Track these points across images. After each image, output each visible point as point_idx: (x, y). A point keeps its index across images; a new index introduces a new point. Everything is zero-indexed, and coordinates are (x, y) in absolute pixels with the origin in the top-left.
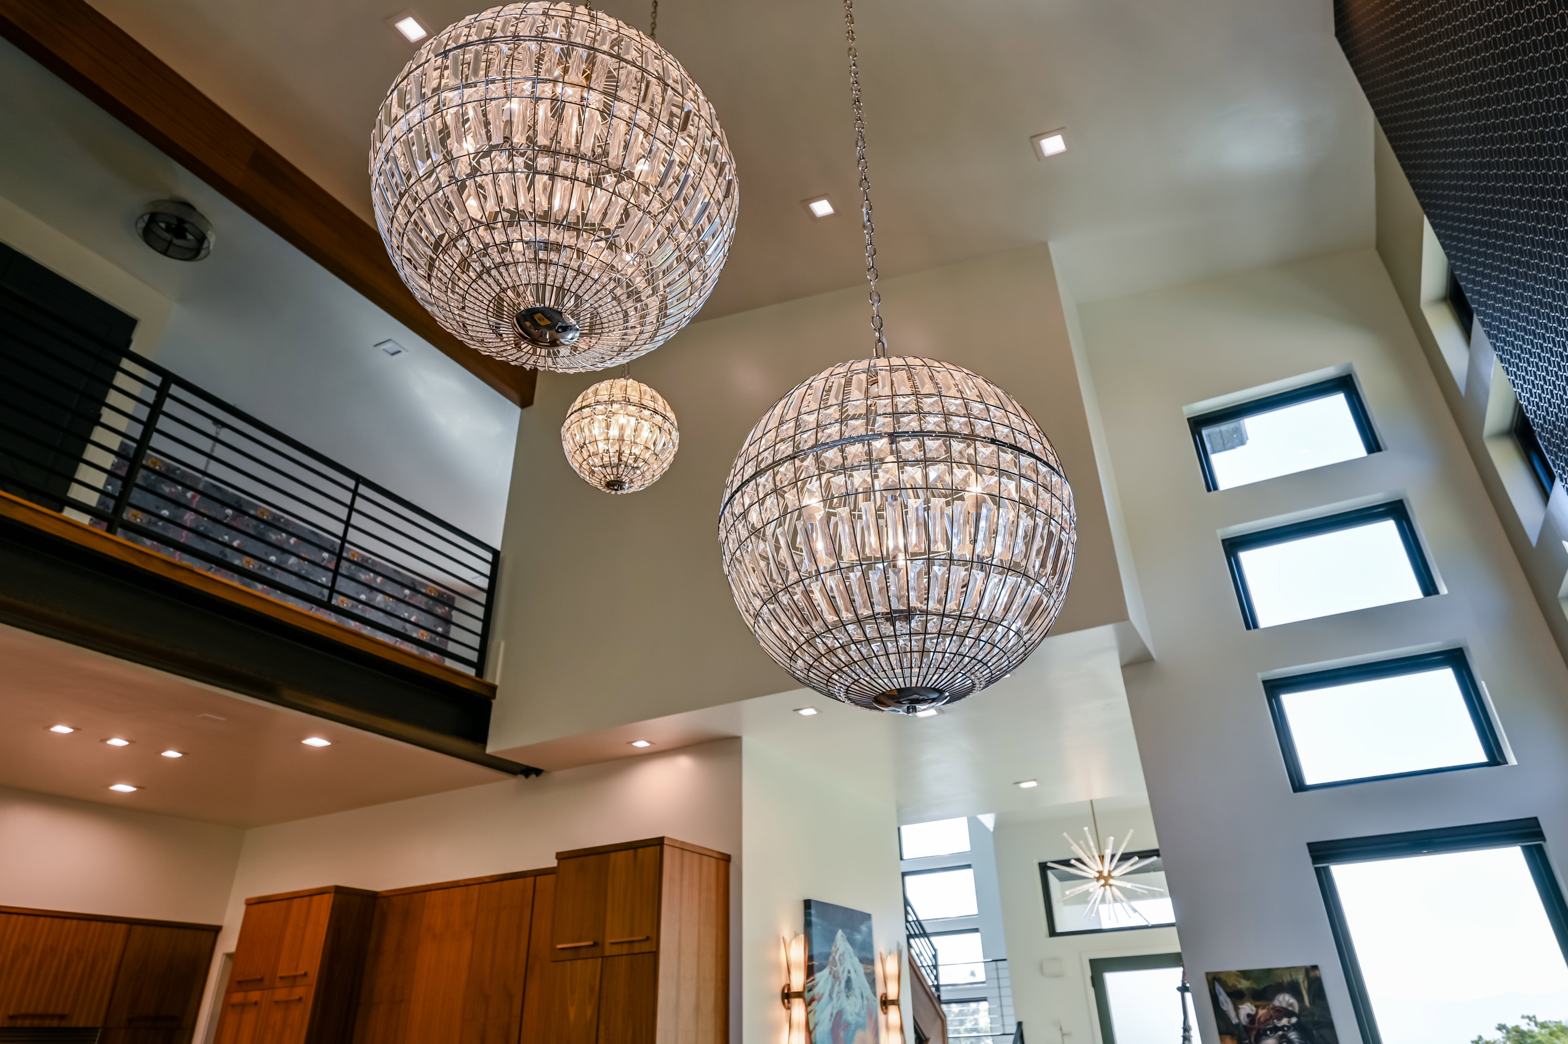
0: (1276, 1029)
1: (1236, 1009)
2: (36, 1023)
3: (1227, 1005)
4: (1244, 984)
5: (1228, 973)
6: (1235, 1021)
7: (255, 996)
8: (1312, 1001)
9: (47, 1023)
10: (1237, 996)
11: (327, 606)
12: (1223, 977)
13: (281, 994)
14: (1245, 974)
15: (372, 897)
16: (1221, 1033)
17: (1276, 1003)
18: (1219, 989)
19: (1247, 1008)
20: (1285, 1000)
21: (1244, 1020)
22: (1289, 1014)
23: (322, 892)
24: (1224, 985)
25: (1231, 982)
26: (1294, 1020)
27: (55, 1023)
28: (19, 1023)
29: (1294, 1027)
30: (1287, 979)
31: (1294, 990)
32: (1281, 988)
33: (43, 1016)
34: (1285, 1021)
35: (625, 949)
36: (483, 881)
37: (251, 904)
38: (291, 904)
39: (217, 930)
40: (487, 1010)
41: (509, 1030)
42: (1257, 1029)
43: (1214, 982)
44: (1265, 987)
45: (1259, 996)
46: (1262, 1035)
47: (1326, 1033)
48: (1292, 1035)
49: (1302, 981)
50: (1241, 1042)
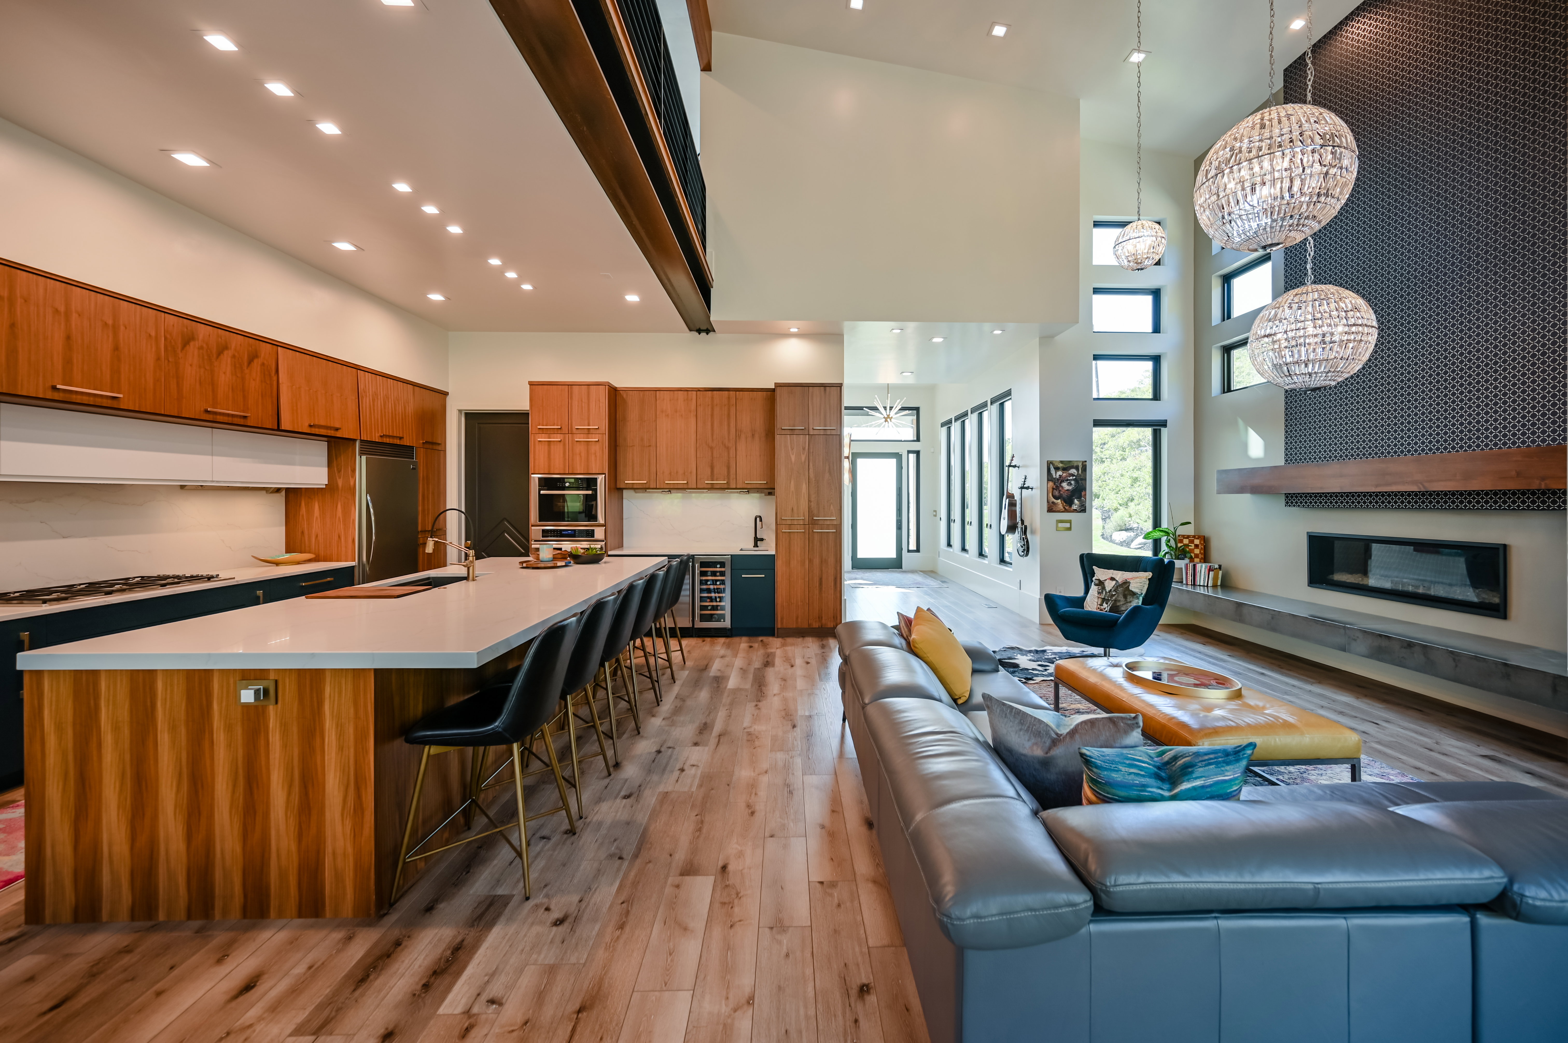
0: (1068, 480)
1: (1056, 473)
2: (392, 441)
3: (1053, 471)
4: (1060, 465)
6: (1054, 476)
7: (557, 437)
8: (1082, 472)
9: (395, 442)
10: (1057, 469)
13: (580, 438)
14: (1062, 462)
15: (614, 390)
16: (1048, 480)
17: (1070, 472)
18: (1051, 466)
19: (1060, 473)
20: (1073, 471)
21: (1058, 477)
22: (1073, 475)
23: (597, 384)
24: (1053, 465)
25: (1056, 464)
26: (1074, 478)
27: (399, 442)
28: (385, 441)
29: (1074, 480)
30: (1075, 464)
31: (1077, 468)
32: (1072, 467)
33: (393, 437)
34: (1071, 478)
35: (822, 432)
36: (698, 390)
37: (531, 384)
38: (571, 388)
39: (446, 394)
40: (712, 454)
41: (729, 463)
42: (1061, 480)
43: (1049, 463)
44: (1067, 466)
45: (1065, 469)
46: (1062, 481)
47: (1083, 482)
48: (1073, 482)
49: (1080, 465)
50: (1055, 484)
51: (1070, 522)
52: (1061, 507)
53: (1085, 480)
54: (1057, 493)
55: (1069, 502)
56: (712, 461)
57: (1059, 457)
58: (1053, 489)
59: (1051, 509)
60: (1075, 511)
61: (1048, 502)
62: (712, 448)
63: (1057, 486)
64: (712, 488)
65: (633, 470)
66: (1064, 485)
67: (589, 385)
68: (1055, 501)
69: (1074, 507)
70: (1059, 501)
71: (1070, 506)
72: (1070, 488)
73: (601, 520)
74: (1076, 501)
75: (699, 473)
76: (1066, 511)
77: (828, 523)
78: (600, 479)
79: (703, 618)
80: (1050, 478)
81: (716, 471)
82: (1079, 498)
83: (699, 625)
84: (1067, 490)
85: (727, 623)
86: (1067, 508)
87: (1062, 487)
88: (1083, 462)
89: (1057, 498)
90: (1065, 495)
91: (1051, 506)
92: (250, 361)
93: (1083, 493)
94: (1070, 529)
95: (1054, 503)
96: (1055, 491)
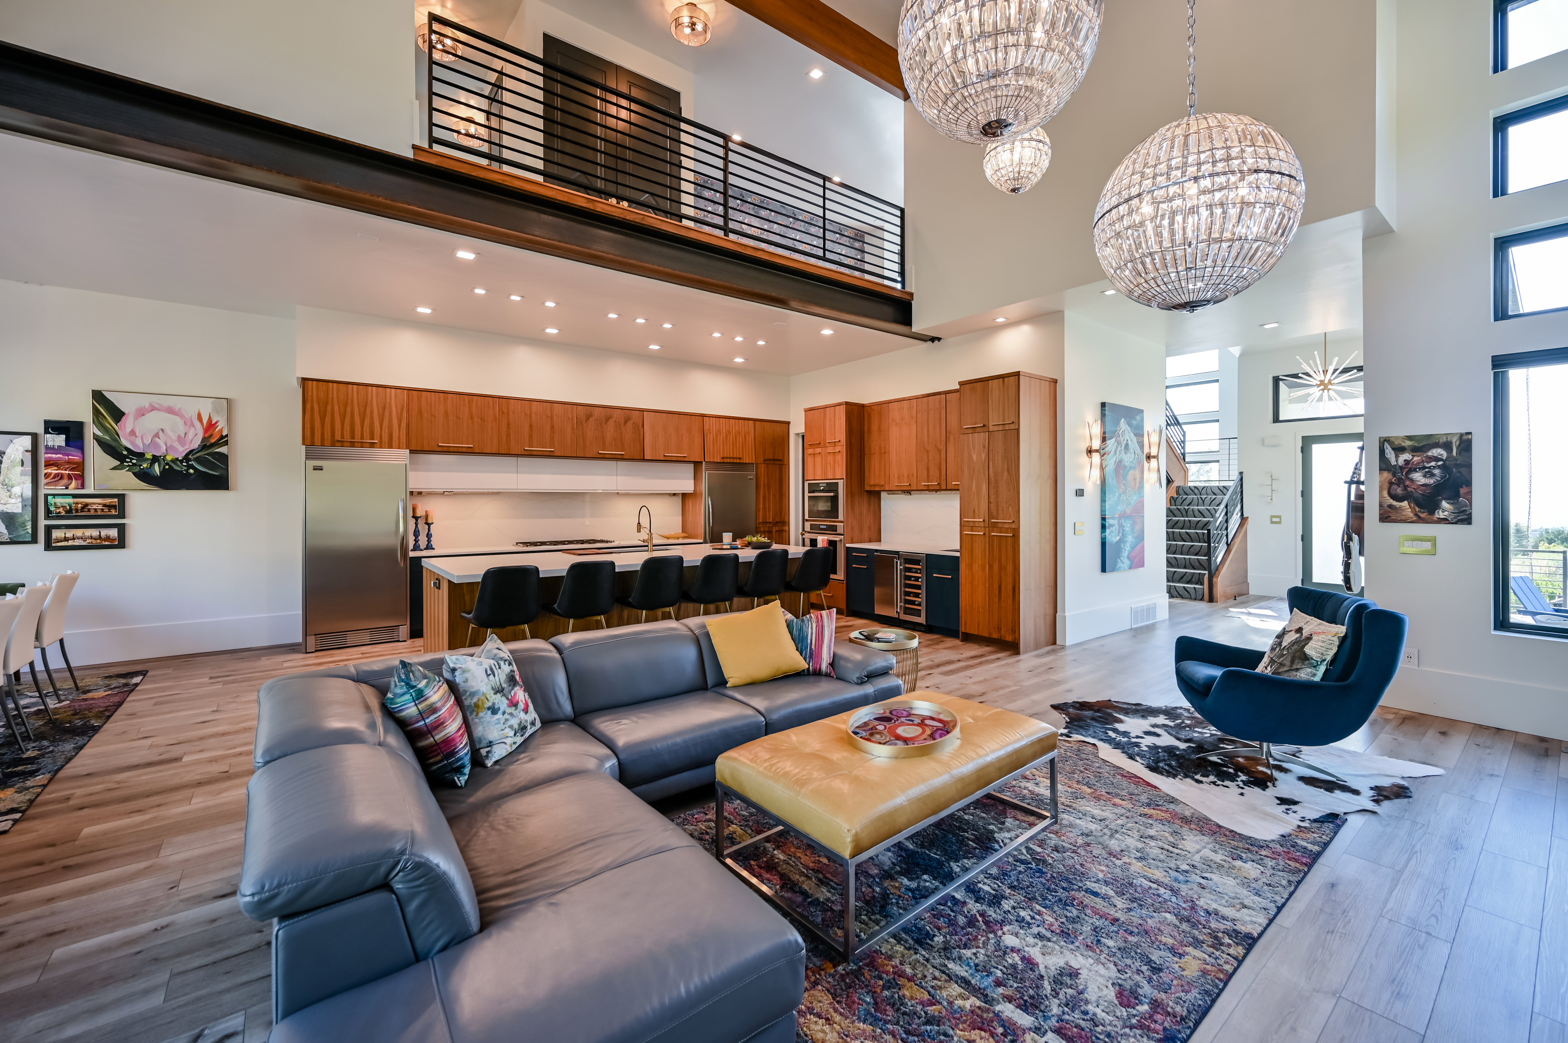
0: (1425, 468)
1: (1397, 457)
2: (732, 461)
3: (1390, 454)
4: (1408, 443)
5: (1397, 438)
6: (1393, 462)
7: (818, 450)
8: (1459, 452)
9: (735, 461)
10: (1399, 450)
11: (823, 259)
12: (1392, 439)
13: (830, 450)
14: (1410, 438)
15: (863, 406)
16: (1381, 469)
17: (1430, 454)
18: (1387, 446)
19: (1405, 457)
20: (1437, 452)
21: (1401, 463)
22: (1438, 460)
23: (840, 404)
24: (1391, 444)
25: (1398, 442)
26: (1440, 463)
27: (738, 461)
28: (726, 460)
29: (1439, 467)
30: (1443, 440)
31: (1447, 446)
32: (1436, 445)
33: (733, 458)
34: (1433, 464)
35: (1001, 428)
36: (917, 398)
37: (807, 411)
38: (825, 410)
39: (789, 423)
40: (928, 456)
41: (940, 465)
42: (1410, 468)
43: (1384, 442)
44: (1424, 444)
45: (1415, 450)
46: (1413, 470)
47: (1463, 470)
48: (1437, 472)
49: (1455, 441)
50: (1394, 475)
51: (1432, 540)
52: (1409, 514)
53: (1469, 466)
54: (1399, 491)
55: (1428, 505)
56: (928, 464)
57: (1407, 429)
58: (1391, 483)
59: (1384, 517)
60: (1444, 521)
61: (1381, 506)
62: (927, 452)
63: (1401, 479)
64: (929, 489)
65: (874, 475)
66: (1417, 476)
67: (835, 406)
68: (1395, 503)
69: (1441, 514)
70: (1405, 504)
71: (1432, 513)
72: (1431, 481)
73: (841, 518)
74: (1444, 504)
75: (918, 476)
76: (1420, 520)
77: (1007, 526)
78: (841, 483)
79: (907, 611)
80: (1384, 466)
81: (931, 474)
82: (1454, 497)
83: (904, 617)
84: (1424, 485)
85: (922, 620)
86: (1423, 515)
87: (1412, 480)
88: (1461, 435)
89: (1399, 499)
90: (1418, 494)
91: (1387, 512)
92: (626, 423)
93: (1462, 490)
94: (1431, 552)
95: (1390, 506)
96: (1394, 487)
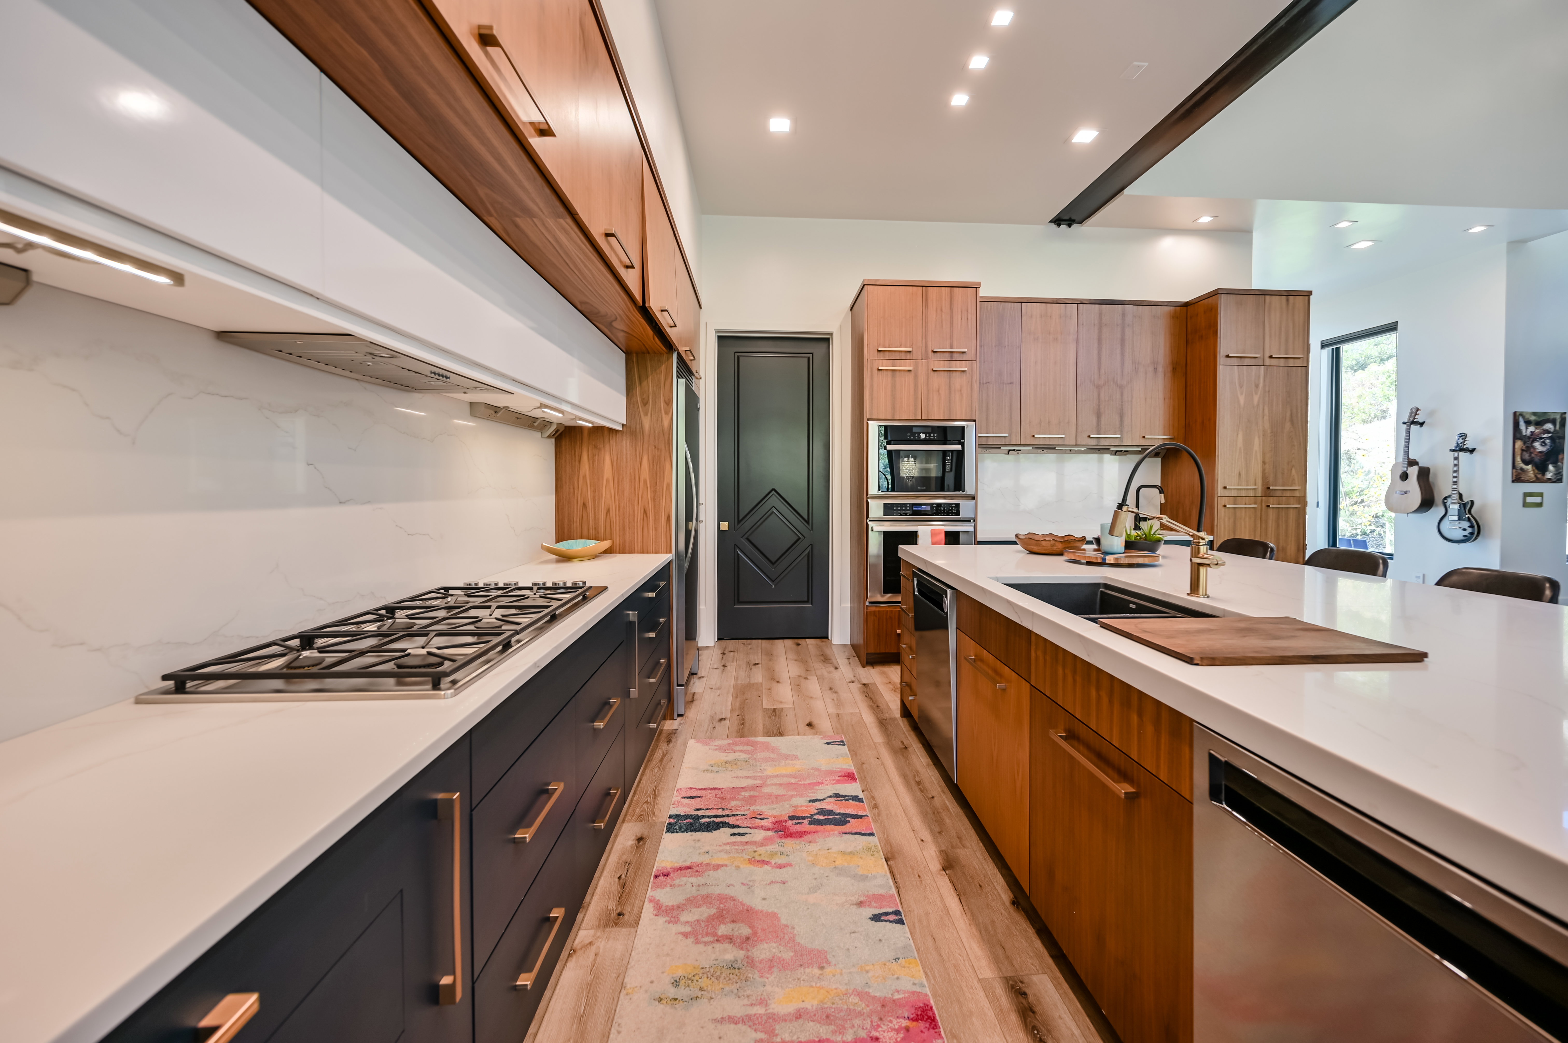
0: (1541, 438)
1: (1527, 429)
3: (1522, 426)
4: (1533, 418)
5: (1527, 413)
6: (1525, 434)
7: (906, 364)
9: (690, 364)
10: (1528, 423)
12: (1524, 414)
13: (939, 366)
14: (1534, 414)
16: (1515, 438)
17: (1545, 427)
18: (1519, 419)
19: (1531, 429)
21: (1528, 433)
22: (1548, 432)
23: (965, 285)
24: (1523, 417)
25: (1527, 416)
26: (1550, 435)
29: (1549, 438)
30: (1552, 417)
31: (1553, 422)
32: (1548, 421)
34: (1546, 435)
35: (1282, 362)
36: (1081, 302)
38: (927, 292)
39: (700, 306)
40: (1099, 395)
41: (1122, 409)
42: (1533, 438)
43: (1516, 416)
44: (1541, 419)
45: (1538, 424)
46: (1534, 440)
47: (1561, 441)
48: (1548, 441)
49: (1558, 417)
50: (1524, 443)
51: (1541, 495)
52: (1531, 475)
53: (1563, 438)
54: (1526, 456)
55: (1541, 468)
56: (1099, 406)
57: (1530, 406)
58: (1523, 450)
59: (1518, 478)
60: (1549, 480)
61: (1514, 468)
62: (1098, 389)
63: (1527, 447)
65: (987, 419)
66: (1537, 445)
67: (952, 287)
68: (1523, 467)
69: (1549, 475)
70: (1529, 467)
71: (1544, 474)
72: (1544, 449)
73: (966, 490)
74: (1551, 467)
75: (1079, 423)
76: (1538, 480)
77: (1288, 494)
78: (969, 428)
80: (1517, 436)
81: (1103, 420)
82: (1555, 463)
84: (1541, 452)
86: (1539, 476)
87: (1534, 448)
89: (1526, 463)
90: (1537, 459)
91: (1518, 474)
93: (1560, 457)
94: (1540, 505)
95: (1522, 469)
96: (1525, 453)
